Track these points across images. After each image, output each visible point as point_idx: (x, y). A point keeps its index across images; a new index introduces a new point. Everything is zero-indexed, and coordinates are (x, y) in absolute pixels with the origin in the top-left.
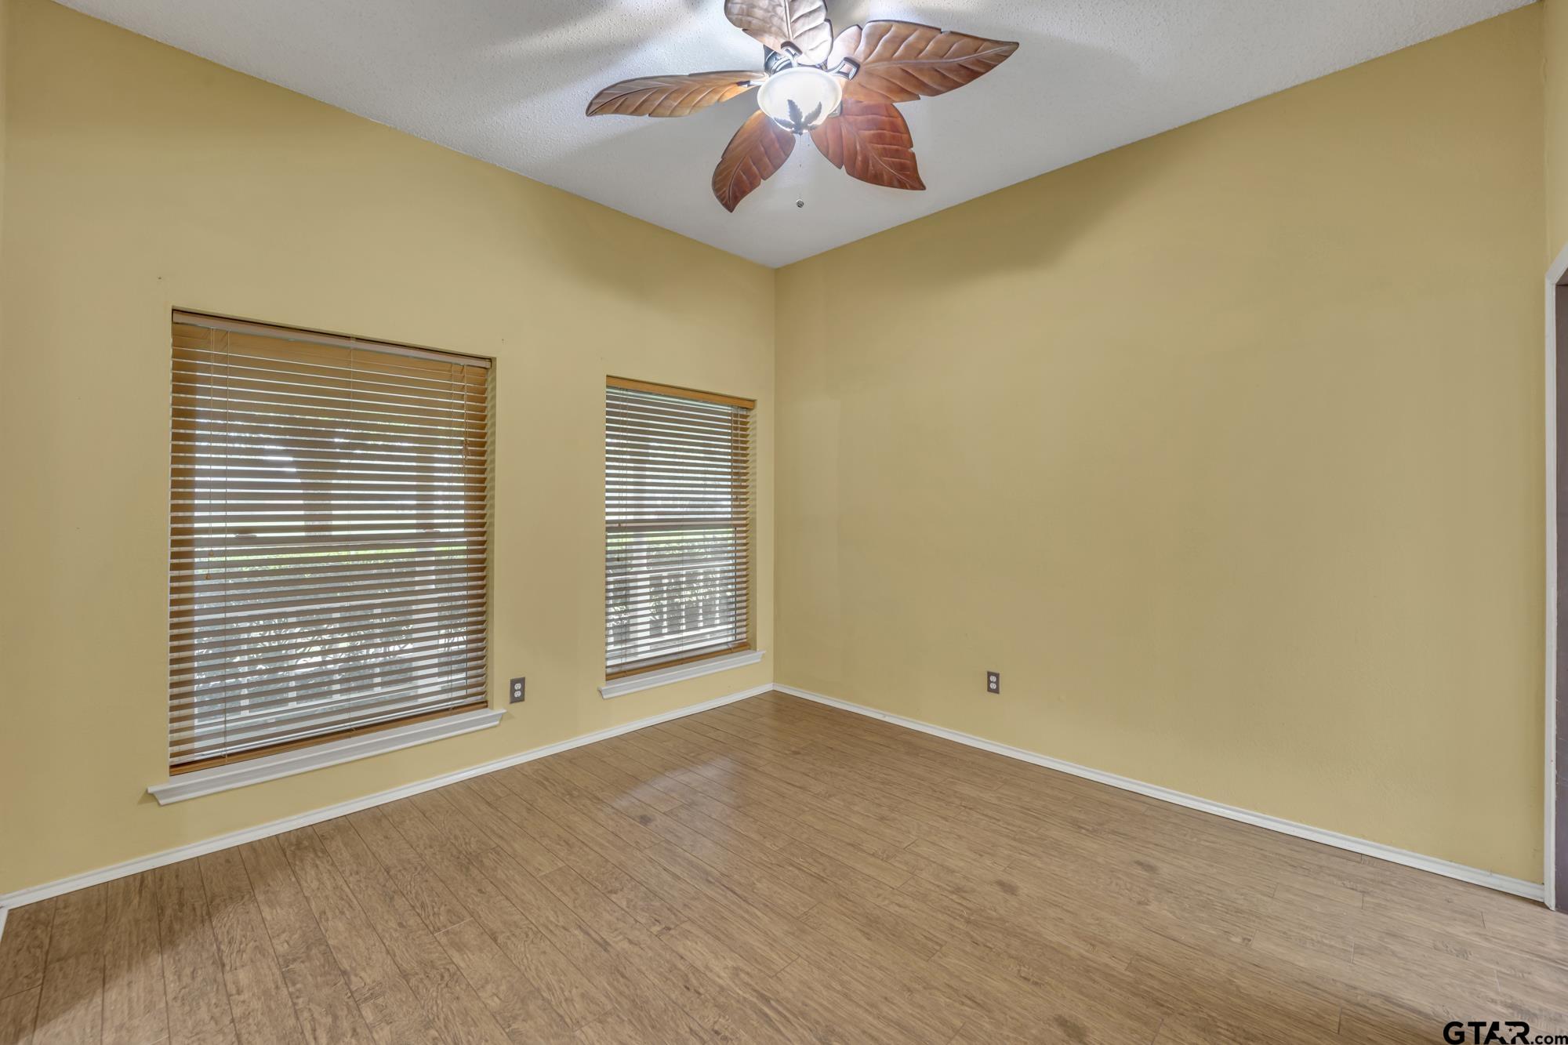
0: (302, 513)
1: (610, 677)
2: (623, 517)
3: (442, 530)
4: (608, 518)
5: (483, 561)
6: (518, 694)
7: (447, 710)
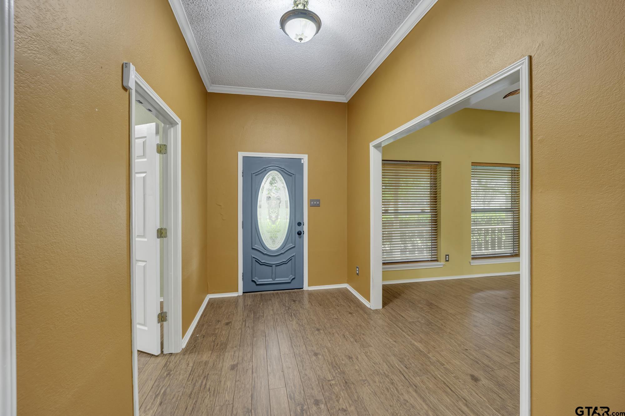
0: (393, 206)
1: (473, 259)
2: (476, 208)
3: (426, 211)
4: (472, 208)
5: (436, 220)
6: (447, 259)
7: (429, 261)
